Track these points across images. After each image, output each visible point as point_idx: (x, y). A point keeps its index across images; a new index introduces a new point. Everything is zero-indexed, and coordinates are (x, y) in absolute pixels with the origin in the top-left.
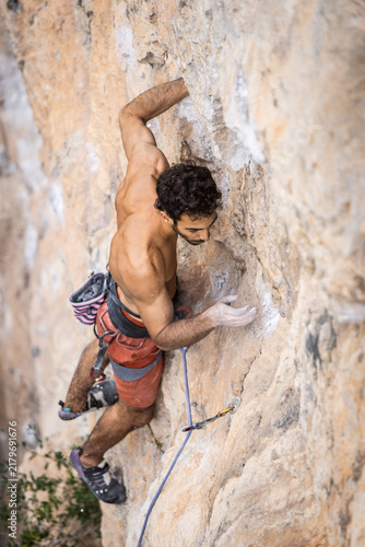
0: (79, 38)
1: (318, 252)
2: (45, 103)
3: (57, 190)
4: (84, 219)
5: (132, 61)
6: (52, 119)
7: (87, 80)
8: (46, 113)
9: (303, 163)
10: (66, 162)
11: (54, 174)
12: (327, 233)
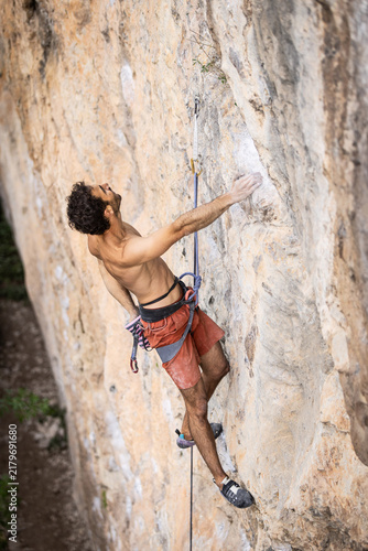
0: (146, 405)
1: (265, 518)
2: (130, 438)
3: (138, 481)
4: (152, 496)
5: (172, 417)
6: (134, 446)
7: (150, 426)
8: (131, 443)
9: (254, 473)
10: (142, 467)
11: (136, 474)
12: (268, 507)
